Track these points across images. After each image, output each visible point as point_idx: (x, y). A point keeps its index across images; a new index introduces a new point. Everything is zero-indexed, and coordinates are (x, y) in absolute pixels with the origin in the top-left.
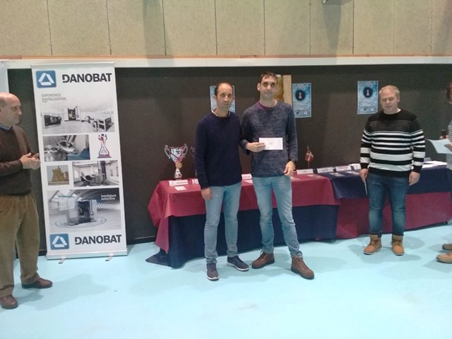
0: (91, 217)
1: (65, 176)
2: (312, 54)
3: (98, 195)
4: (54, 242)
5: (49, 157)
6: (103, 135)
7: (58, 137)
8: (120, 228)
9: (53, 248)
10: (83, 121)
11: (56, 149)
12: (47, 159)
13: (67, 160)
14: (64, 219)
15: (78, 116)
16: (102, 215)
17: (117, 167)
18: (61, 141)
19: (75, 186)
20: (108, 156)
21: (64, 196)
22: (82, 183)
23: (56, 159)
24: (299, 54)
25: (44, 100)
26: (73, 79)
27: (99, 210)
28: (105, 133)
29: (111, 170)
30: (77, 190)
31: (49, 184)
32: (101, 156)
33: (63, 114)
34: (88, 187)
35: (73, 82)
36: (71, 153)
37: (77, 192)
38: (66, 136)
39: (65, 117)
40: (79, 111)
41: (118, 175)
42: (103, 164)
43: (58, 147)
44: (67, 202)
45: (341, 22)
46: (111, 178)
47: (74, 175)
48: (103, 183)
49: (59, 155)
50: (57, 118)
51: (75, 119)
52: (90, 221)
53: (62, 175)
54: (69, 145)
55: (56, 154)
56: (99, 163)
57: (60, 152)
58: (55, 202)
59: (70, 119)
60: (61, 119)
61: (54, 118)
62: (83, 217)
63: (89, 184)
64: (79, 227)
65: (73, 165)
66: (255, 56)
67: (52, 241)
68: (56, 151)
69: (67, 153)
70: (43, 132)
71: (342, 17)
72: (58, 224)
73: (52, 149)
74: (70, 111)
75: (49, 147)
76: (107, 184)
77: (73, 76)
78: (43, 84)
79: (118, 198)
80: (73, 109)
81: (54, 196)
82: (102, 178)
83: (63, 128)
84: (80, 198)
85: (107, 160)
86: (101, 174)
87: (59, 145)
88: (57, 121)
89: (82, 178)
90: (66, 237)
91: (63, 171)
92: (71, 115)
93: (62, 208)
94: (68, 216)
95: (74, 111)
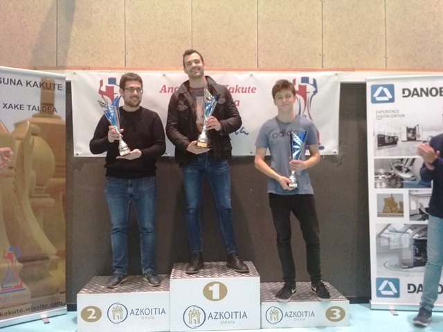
1: (399, 207)
4: (381, 288)
5: (381, 184)
7: (393, 160)
9: (379, 294)
11: (390, 174)
12: (378, 185)
13: (402, 187)
14: (394, 260)
15: (419, 136)
18: (396, 165)
19: (411, 220)
21: (396, 232)
22: (420, 216)
23: (390, 186)
25: (379, 118)
26: (415, 93)
30: (414, 225)
31: (379, 215)
33: (400, 133)
35: (415, 97)
36: (408, 179)
37: (414, 227)
38: (402, 160)
39: (404, 136)
40: (420, 130)
43: (392, 172)
44: (400, 240)
47: (409, 205)
49: (393, 181)
50: (393, 137)
51: (415, 140)
53: (396, 205)
54: (405, 169)
55: (389, 179)
57: (395, 177)
58: (384, 238)
59: (409, 139)
60: (397, 139)
61: (389, 137)
62: (419, 258)
64: (414, 272)
65: (410, 194)
67: (378, 286)
68: (390, 176)
69: (402, 179)
70: (374, 154)
72: (387, 265)
73: (385, 174)
74: (409, 130)
75: (382, 171)
77: (415, 89)
78: (378, 99)
80: (413, 127)
81: (384, 230)
83: (400, 149)
84: (417, 235)
87: (394, 169)
88: (393, 141)
89: (420, 210)
90: (396, 282)
91: (397, 200)
92: (410, 135)
93: (393, 245)
94: (400, 256)
95: (414, 130)
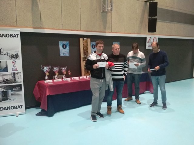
0: (8, 98)
2: (98, 31)
3: (11, 88)
6: (14, 61)
8: (22, 102)
10: (4, 55)
16: (13, 97)
17: (21, 75)
20: (16, 70)
22: (4, 82)
24: (93, 30)
27: (12, 94)
28: (15, 60)
29: (18, 76)
32: (13, 70)
34: (7, 84)
37: (1, 87)
40: (3, 50)
41: (21, 79)
42: (14, 74)
45: (108, 20)
46: (18, 80)
48: (14, 82)
52: (8, 100)
56: (12, 73)
63: (7, 83)
64: (2, 103)
66: (77, 30)
71: (108, 18)
76: (16, 83)
79: (21, 89)
82: (13, 80)
85: (16, 72)
86: (13, 78)
